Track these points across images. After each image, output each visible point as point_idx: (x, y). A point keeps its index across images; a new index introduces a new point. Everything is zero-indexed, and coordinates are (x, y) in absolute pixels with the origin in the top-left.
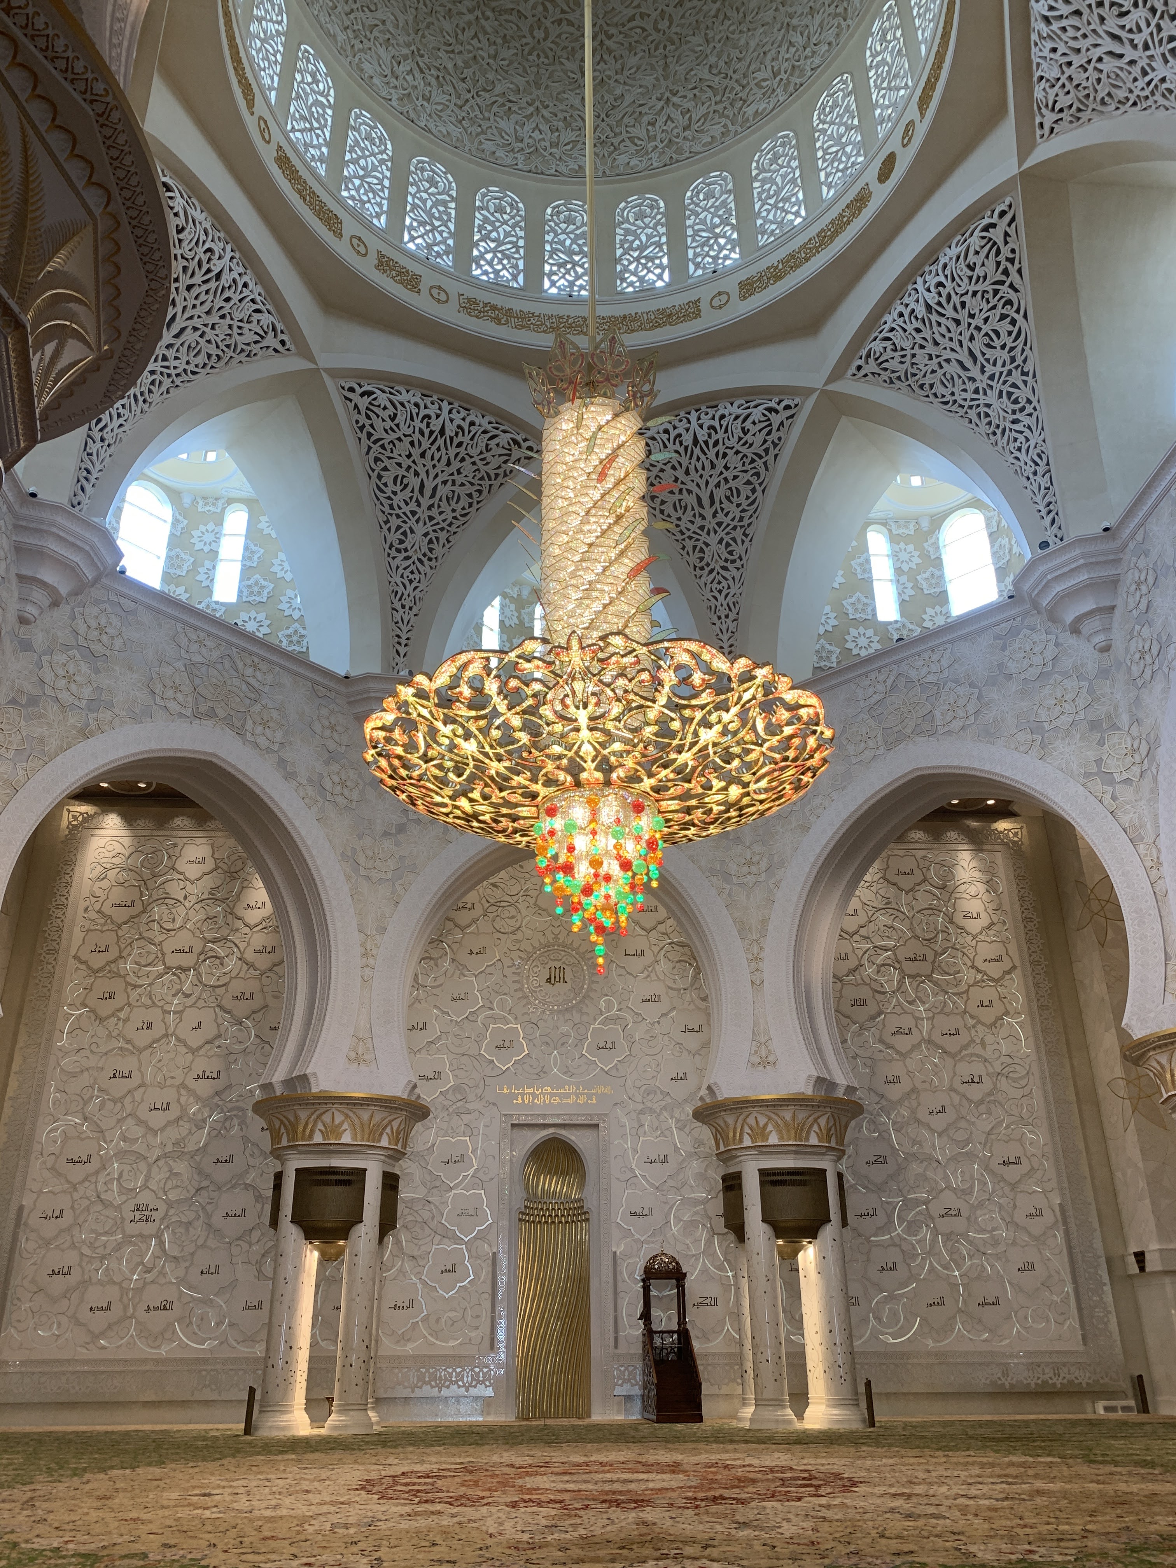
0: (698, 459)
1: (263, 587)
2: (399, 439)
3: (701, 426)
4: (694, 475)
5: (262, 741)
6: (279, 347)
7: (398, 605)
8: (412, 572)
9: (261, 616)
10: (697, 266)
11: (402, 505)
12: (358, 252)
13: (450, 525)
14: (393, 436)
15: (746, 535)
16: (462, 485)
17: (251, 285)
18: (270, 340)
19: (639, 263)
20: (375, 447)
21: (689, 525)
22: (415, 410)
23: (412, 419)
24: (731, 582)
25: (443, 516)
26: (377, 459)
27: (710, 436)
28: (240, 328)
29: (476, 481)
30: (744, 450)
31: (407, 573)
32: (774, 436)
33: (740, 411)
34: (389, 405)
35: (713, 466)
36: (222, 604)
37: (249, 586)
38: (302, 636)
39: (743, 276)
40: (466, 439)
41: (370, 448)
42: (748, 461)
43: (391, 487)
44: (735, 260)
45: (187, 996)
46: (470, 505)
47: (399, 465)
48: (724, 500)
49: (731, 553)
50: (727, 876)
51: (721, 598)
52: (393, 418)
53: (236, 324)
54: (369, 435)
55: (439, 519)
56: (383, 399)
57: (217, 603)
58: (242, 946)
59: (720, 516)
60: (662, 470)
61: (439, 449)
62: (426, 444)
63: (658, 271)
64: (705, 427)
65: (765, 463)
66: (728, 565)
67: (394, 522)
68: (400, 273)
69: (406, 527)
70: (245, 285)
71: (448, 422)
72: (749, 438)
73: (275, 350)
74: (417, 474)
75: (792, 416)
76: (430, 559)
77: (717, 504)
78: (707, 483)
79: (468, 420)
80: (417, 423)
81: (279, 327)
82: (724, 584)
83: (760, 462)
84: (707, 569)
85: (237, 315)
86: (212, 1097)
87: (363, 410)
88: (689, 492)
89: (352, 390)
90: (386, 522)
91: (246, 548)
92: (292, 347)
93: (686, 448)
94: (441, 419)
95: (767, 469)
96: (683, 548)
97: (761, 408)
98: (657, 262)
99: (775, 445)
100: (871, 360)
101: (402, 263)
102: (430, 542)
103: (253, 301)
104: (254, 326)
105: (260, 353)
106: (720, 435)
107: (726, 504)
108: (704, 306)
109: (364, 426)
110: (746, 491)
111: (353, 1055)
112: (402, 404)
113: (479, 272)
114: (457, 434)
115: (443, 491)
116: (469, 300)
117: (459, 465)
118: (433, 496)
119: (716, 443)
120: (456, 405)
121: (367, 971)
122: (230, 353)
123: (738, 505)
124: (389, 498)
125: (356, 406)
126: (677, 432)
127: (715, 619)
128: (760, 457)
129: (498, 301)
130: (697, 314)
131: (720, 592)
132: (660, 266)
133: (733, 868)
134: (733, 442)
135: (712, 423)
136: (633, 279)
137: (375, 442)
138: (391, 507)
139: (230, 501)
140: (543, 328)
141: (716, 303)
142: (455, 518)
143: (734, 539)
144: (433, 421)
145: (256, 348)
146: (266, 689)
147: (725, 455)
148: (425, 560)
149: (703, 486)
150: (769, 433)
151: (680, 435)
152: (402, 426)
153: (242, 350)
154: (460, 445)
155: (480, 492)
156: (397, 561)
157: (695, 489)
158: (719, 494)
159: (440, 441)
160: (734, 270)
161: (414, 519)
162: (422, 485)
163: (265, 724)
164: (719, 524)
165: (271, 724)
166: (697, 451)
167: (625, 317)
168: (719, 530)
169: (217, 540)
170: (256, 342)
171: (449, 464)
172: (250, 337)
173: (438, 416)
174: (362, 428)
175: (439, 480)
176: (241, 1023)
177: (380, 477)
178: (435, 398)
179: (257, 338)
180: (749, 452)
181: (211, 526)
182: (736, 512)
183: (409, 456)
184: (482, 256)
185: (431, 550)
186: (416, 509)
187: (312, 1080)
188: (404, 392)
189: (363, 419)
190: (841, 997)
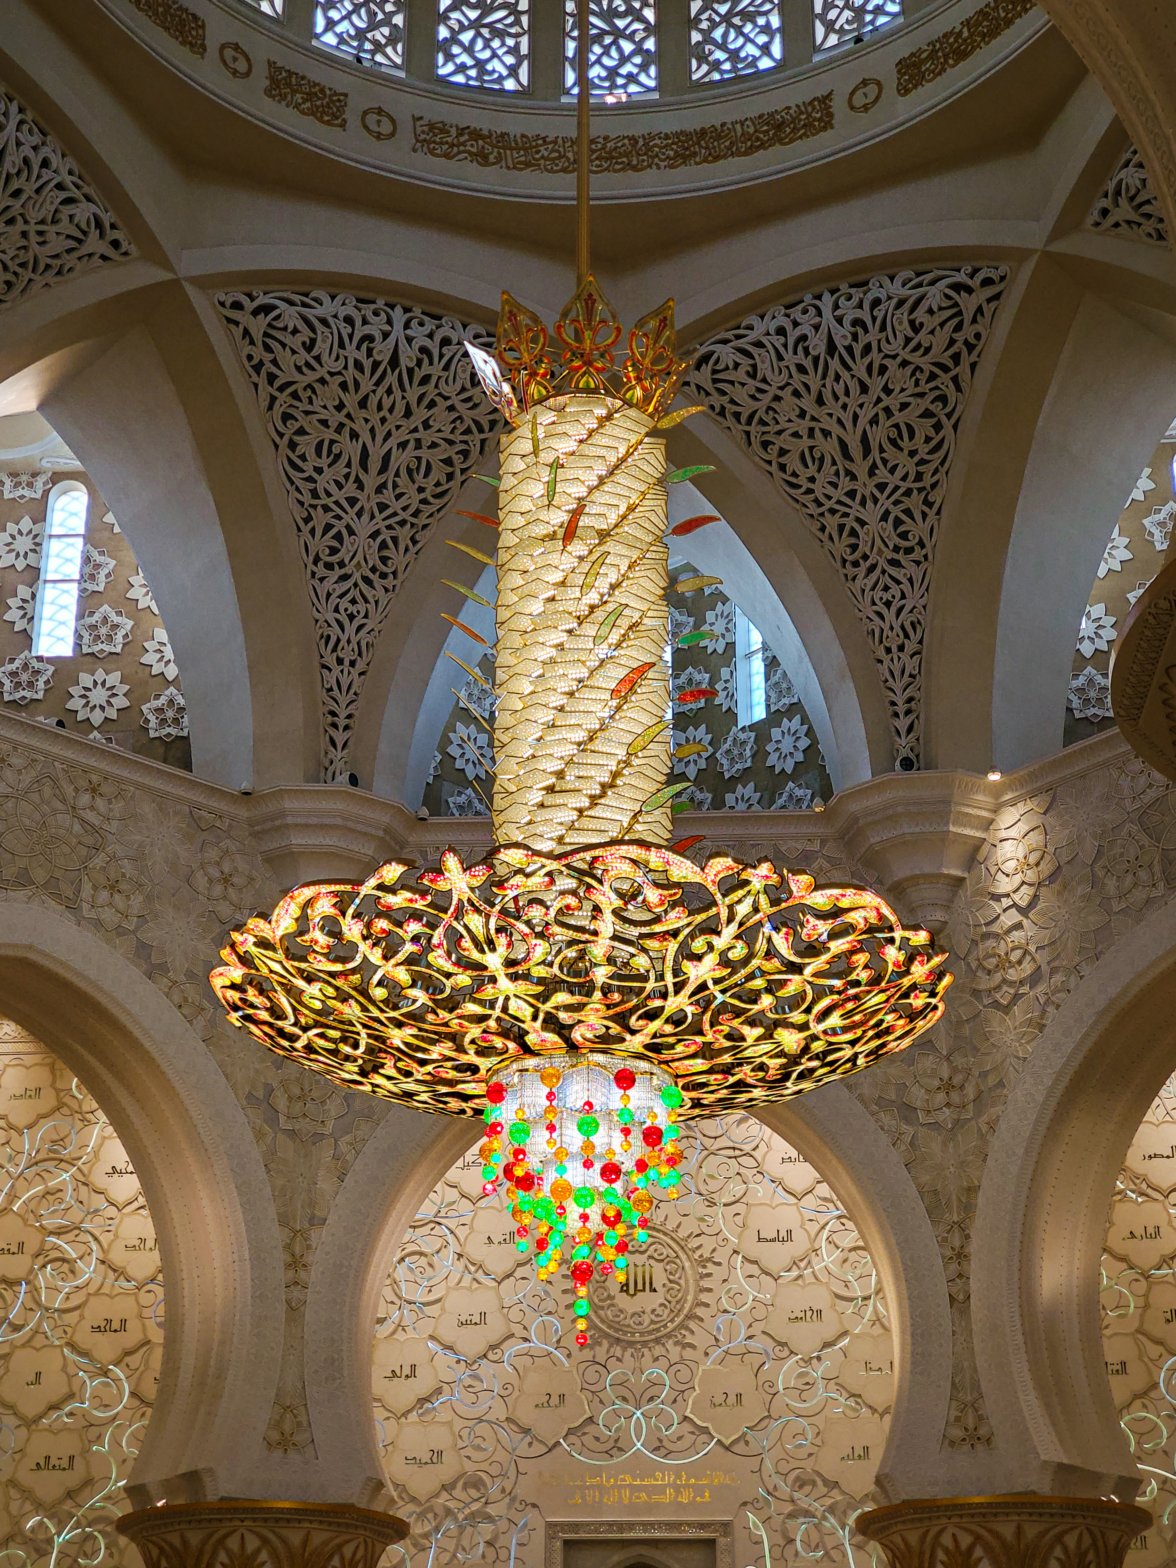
0: (837, 378)
1: (116, 626)
2: (322, 381)
3: (839, 320)
4: (832, 406)
5: (108, 916)
6: (110, 252)
7: (331, 660)
8: (353, 602)
9: (114, 678)
10: (830, 27)
11: (333, 489)
12: (235, 72)
13: (415, 515)
14: (311, 377)
15: (930, 505)
16: (434, 445)
17: (55, 161)
18: (94, 244)
19: (730, 25)
20: (283, 398)
21: (830, 491)
22: (346, 330)
23: (342, 345)
24: (906, 586)
25: (403, 501)
26: (286, 417)
27: (855, 337)
28: (40, 233)
29: (458, 437)
30: (916, 359)
31: (344, 604)
32: (968, 332)
33: (905, 292)
34: (301, 325)
35: (864, 389)
36: (50, 660)
37: (93, 627)
38: (181, 709)
39: (903, 49)
40: (436, 370)
41: (273, 399)
42: (923, 378)
43: (313, 460)
44: (895, 15)
45: (17, 1328)
46: (450, 477)
47: (324, 423)
48: (887, 446)
49: (904, 536)
50: (907, 1111)
51: (890, 615)
52: (309, 347)
53: (32, 228)
54: (271, 378)
55: (396, 506)
56: (290, 316)
57: (40, 659)
58: (105, 1239)
59: (882, 474)
60: (777, 398)
61: (389, 391)
62: (367, 385)
63: (762, 39)
64: (847, 322)
65: (955, 380)
66: (900, 557)
67: (320, 519)
68: (310, 97)
69: (340, 526)
70: (45, 163)
71: (403, 345)
72: (923, 337)
73: (104, 257)
74: (354, 435)
75: (997, 297)
76: (384, 576)
77: (875, 453)
78: (856, 417)
79: (438, 338)
80: (351, 352)
81: (107, 219)
82: (895, 590)
83: (944, 379)
84: (864, 566)
85: (34, 215)
86: (61, 1501)
87: (258, 336)
88: (826, 433)
89: (237, 306)
90: (307, 520)
91: (87, 560)
92: (133, 249)
93: (816, 360)
94: (392, 340)
95: (959, 389)
96: (823, 529)
97: (942, 284)
98: (761, 21)
99: (970, 347)
100: (1123, 201)
101: (312, 76)
102: (383, 546)
103: (60, 187)
104: (65, 227)
105: (79, 266)
106: (873, 336)
107: (890, 452)
108: (838, 106)
109: (261, 363)
110: (924, 428)
111: (275, 1436)
112: (324, 322)
113: (450, 67)
114: (419, 363)
115: (400, 460)
116: (432, 126)
117: (426, 414)
118: (383, 469)
119: (867, 349)
120: (417, 311)
121: (296, 1293)
122: (27, 275)
123: (912, 453)
124: (310, 479)
125: (246, 333)
126: (798, 332)
127: (881, 653)
128: (945, 369)
129: (482, 121)
130: (827, 123)
131: (888, 604)
132: (766, 29)
133: (917, 1096)
134: (895, 346)
135: (858, 313)
136: (720, 55)
137: (281, 389)
138: (315, 494)
139: (57, 477)
140: (562, 163)
141: (859, 100)
142: (424, 501)
143: (908, 512)
144: (378, 346)
145: (70, 260)
146: (114, 826)
147: (883, 369)
148: (374, 577)
149: (849, 425)
150: (958, 328)
151: (804, 338)
152: (325, 358)
153: (48, 267)
154: (425, 380)
155: (465, 454)
156: (328, 585)
157: (836, 430)
158: (878, 435)
159: (392, 379)
160: (893, 34)
161: (352, 512)
162: (365, 454)
163: (113, 887)
164: (881, 487)
165: (123, 886)
166: (835, 364)
167: (703, 132)
168: (882, 498)
169: (37, 547)
170: (69, 251)
171: (408, 413)
172: (57, 244)
173: (386, 335)
174: (257, 368)
175: (392, 442)
176: (106, 1373)
177: (293, 445)
178: (380, 303)
179: (73, 244)
180: (925, 362)
181: (26, 523)
182: (908, 465)
183: (340, 407)
184: (454, 39)
185: (384, 560)
186: (357, 494)
187: (207, 1480)
188: (326, 300)
189: (259, 353)
190: (1147, 1306)
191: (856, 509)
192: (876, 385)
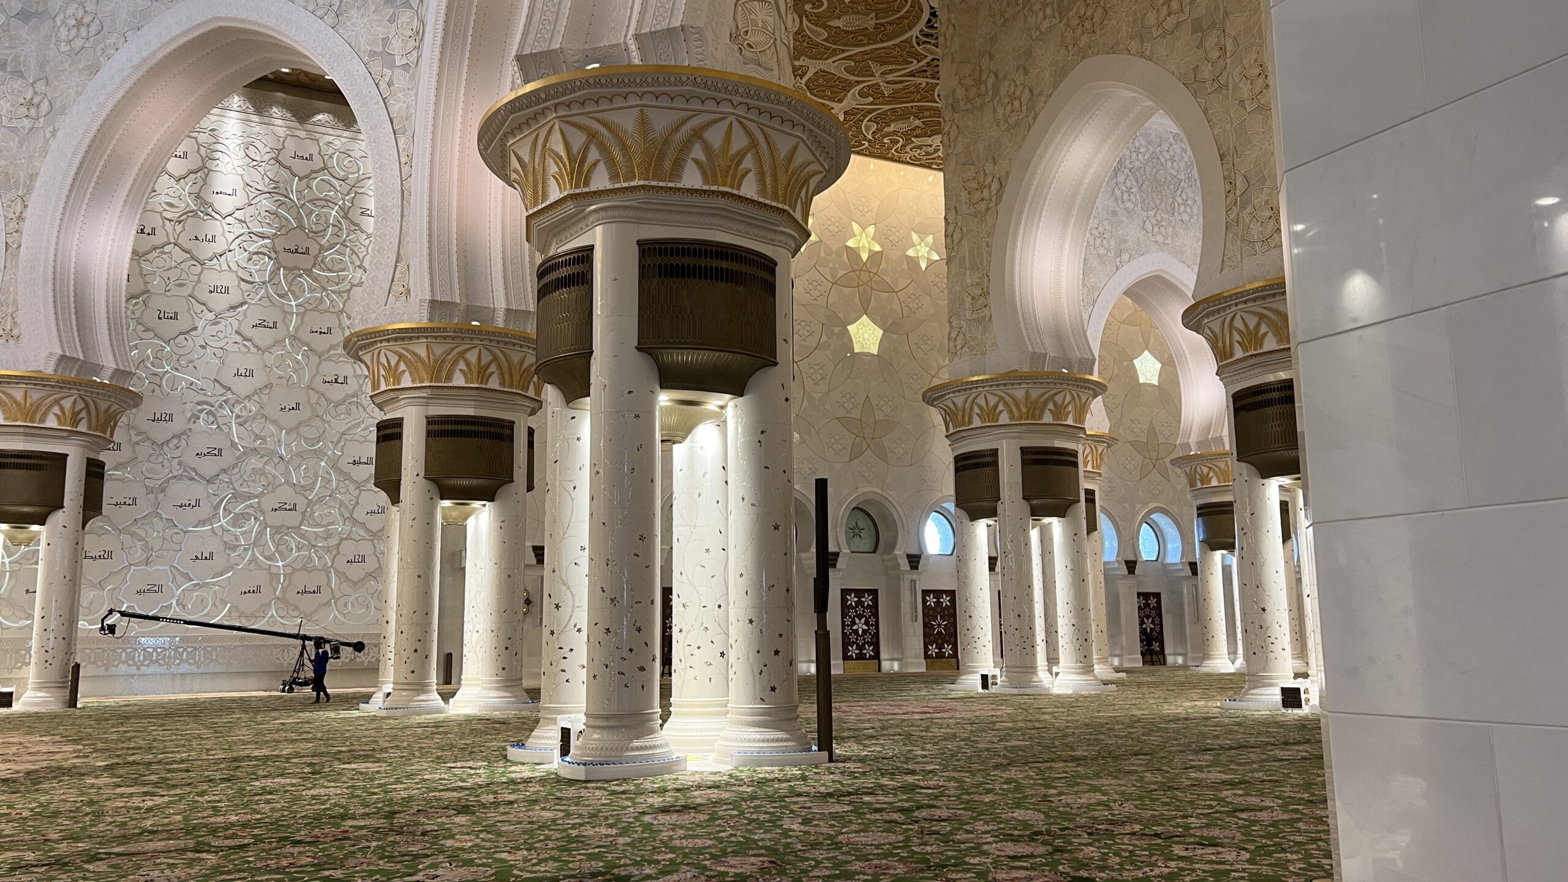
190: (199, 281)
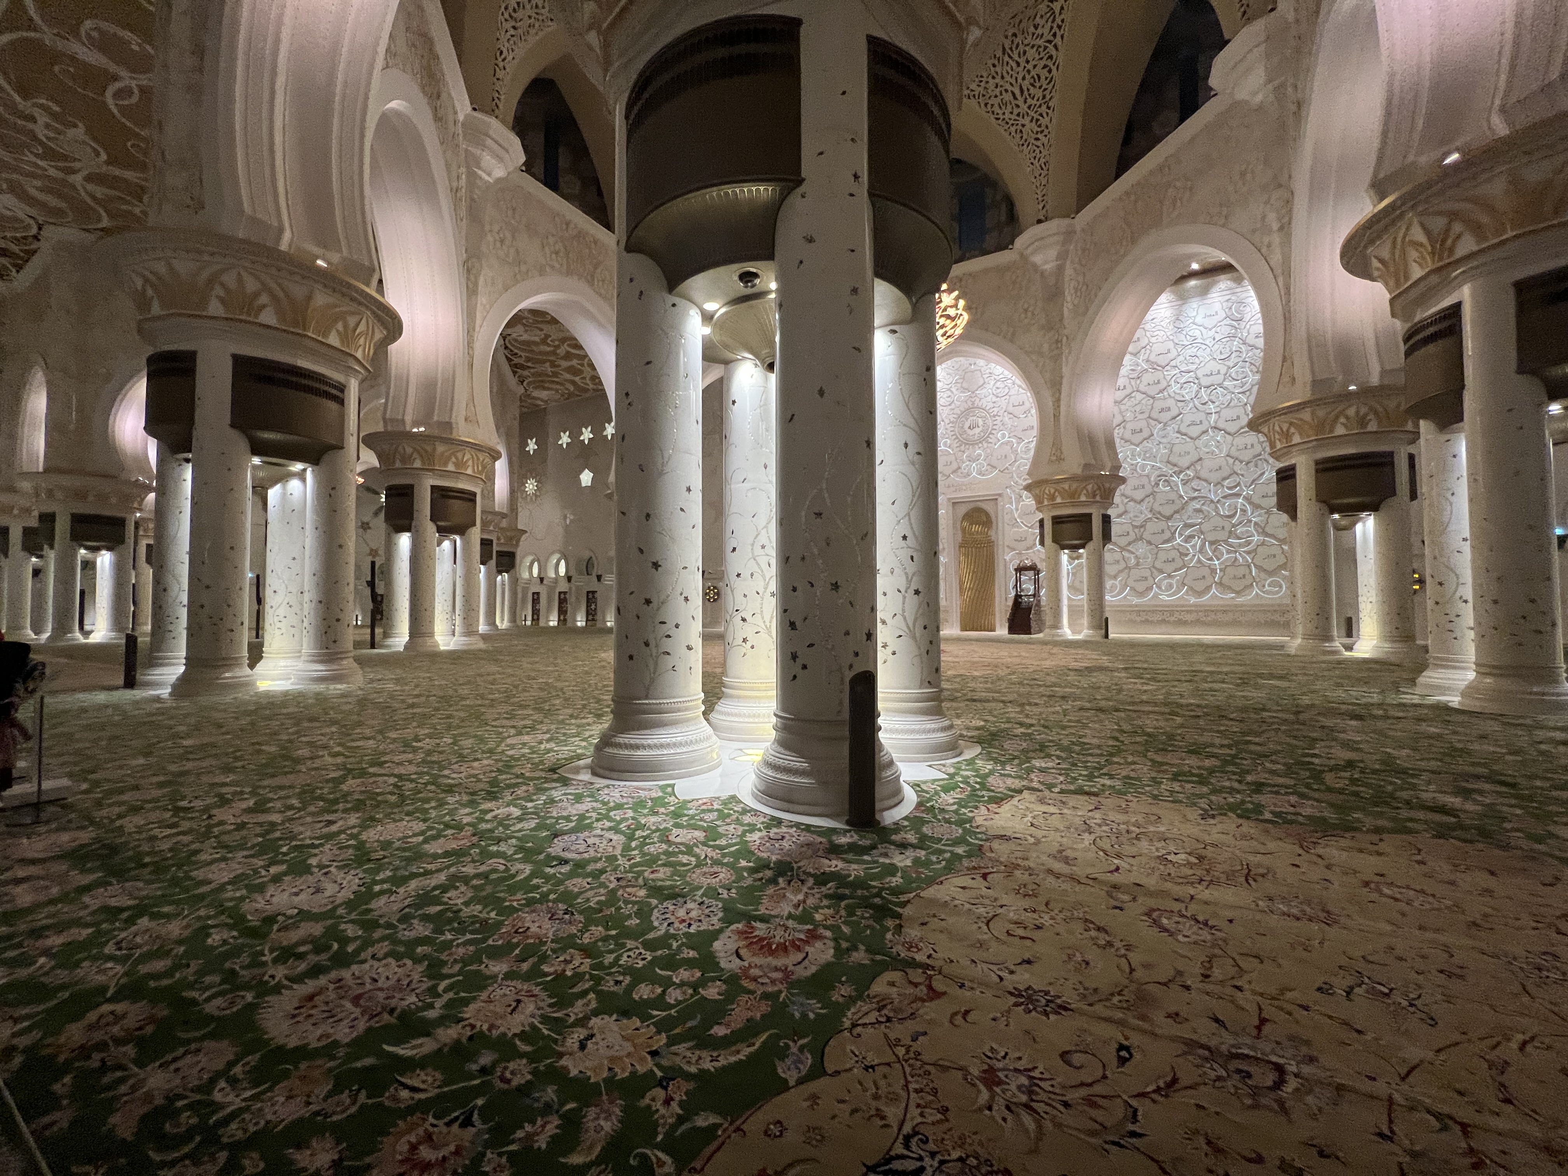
59: (1029, 101)
66: (1039, 135)
77: (1026, 93)
78: (1017, 79)
83: (1050, 47)
88: (1007, 91)
106: (1020, 38)
107: (1032, 90)
119: (1018, 45)
123: (1041, 87)
127: (1033, 179)
128: (1051, 42)
143: (1041, 115)
147: (1025, 52)
149: (1014, 83)
157: (1010, 88)
164: (1030, 107)
168: (1030, 112)
180: (1041, 42)
191: (1021, 121)
192: (1022, 61)
